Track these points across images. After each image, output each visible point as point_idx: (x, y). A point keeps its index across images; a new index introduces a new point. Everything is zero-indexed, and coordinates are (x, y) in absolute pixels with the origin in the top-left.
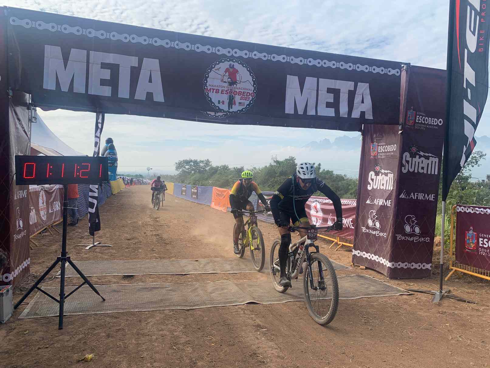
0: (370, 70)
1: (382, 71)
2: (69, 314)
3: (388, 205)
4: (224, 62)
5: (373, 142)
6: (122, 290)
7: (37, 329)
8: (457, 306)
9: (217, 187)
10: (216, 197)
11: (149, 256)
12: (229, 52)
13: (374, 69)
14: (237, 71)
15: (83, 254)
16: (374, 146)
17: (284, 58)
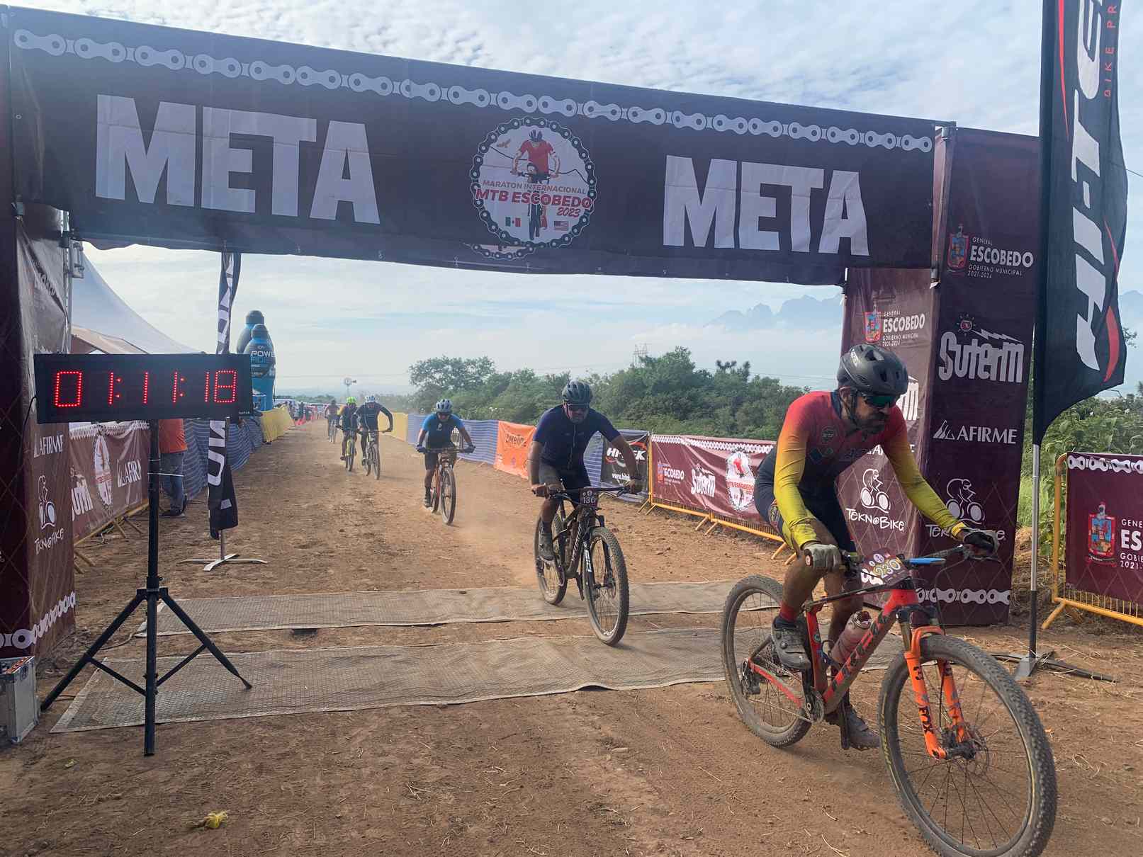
0: (862, 141)
1: (890, 141)
2: (168, 720)
4: (518, 127)
5: (869, 309)
6: (289, 664)
7: (94, 755)
8: (1069, 688)
9: (507, 421)
10: (506, 444)
11: (352, 583)
12: (530, 103)
13: (871, 139)
14: (549, 148)
15: (197, 582)
16: (872, 318)
17: (658, 116)
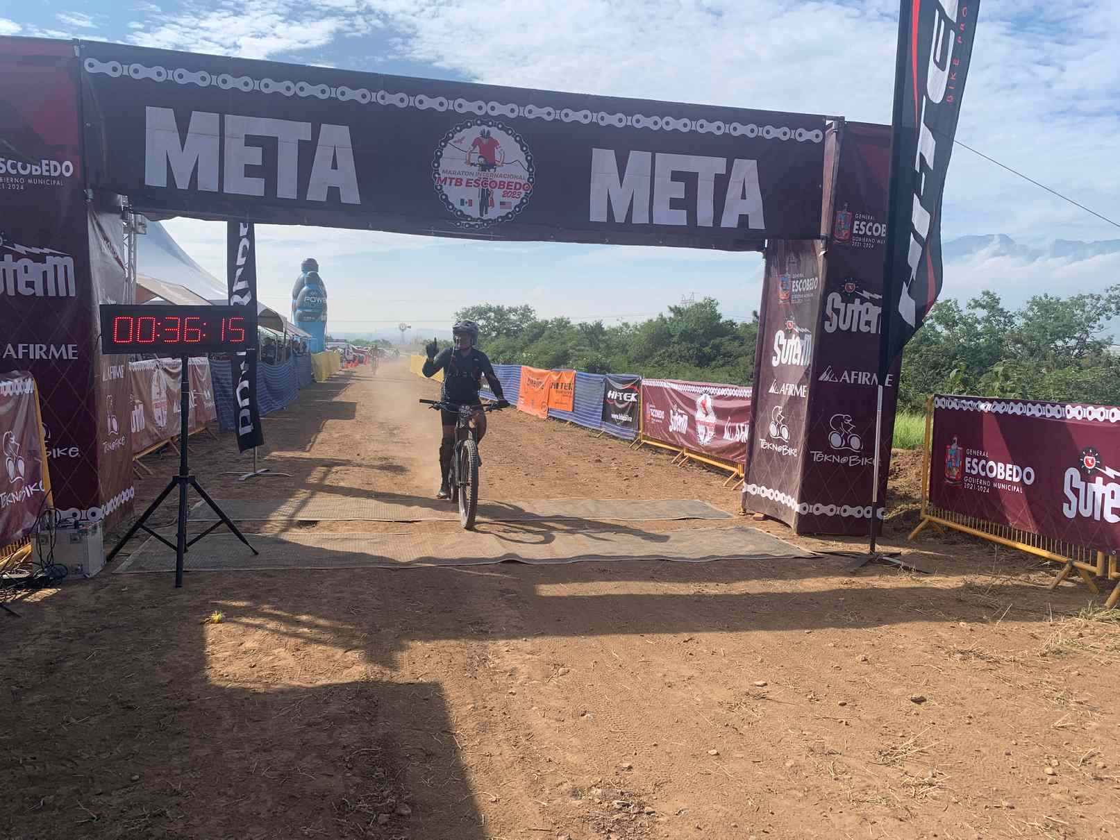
0: (760, 134)
1: (785, 134)
2: (191, 569)
3: (803, 395)
4: (470, 127)
5: (782, 272)
7: (143, 585)
10: (526, 387)
12: (480, 108)
15: (232, 488)
16: (784, 279)
17: (586, 117)
